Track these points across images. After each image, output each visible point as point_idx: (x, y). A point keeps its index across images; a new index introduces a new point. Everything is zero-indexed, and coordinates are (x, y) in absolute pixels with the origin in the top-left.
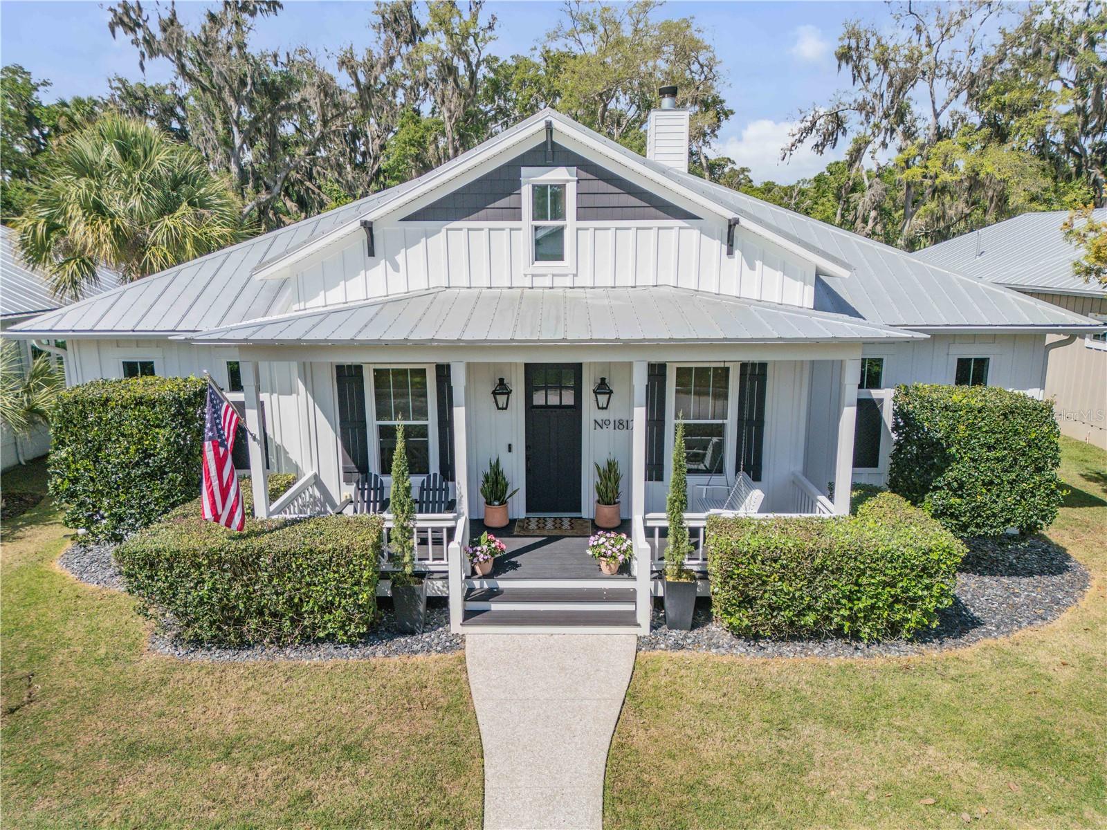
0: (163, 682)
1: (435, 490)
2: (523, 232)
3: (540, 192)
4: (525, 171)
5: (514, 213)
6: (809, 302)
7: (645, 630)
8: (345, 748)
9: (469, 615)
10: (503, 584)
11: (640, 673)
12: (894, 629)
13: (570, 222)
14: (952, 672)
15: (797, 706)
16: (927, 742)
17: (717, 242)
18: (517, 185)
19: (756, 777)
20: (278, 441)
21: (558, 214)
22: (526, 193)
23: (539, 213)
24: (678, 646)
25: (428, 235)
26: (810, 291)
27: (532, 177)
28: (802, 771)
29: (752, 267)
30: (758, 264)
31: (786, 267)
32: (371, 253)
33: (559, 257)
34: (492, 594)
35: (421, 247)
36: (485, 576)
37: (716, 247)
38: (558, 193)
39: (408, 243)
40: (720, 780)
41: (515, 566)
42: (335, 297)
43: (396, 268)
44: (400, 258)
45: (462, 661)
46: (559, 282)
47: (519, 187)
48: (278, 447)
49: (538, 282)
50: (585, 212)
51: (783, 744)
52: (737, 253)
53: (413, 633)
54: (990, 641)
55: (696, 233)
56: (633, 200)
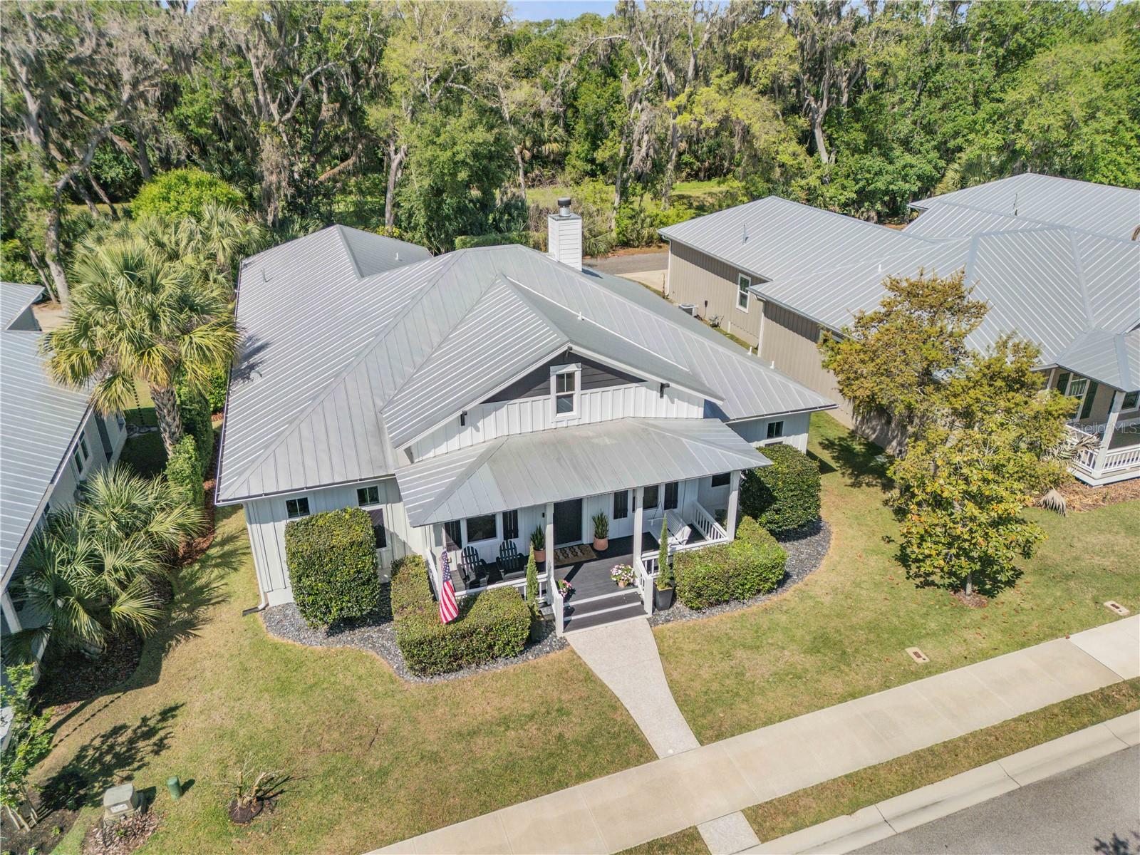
1: (508, 549)
2: (551, 400)
3: (560, 377)
4: (552, 368)
5: (547, 391)
6: (701, 415)
7: (651, 615)
8: (558, 710)
9: (566, 625)
11: (659, 641)
13: (577, 391)
14: (785, 608)
15: (730, 642)
16: (783, 648)
17: (655, 392)
18: (547, 377)
19: (728, 682)
20: (391, 530)
21: (571, 387)
22: (553, 380)
23: (560, 388)
24: (668, 619)
25: (496, 409)
26: (701, 410)
27: (555, 371)
28: (743, 675)
29: (673, 402)
30: (676, 400)
31: (690, 400)
32: (463, 424)
33: (571, 409)
34: (570, 611)
35: (493, 415)
37: (656, 394)
38: (570, 376)
39: (485, 415)
40: (715, 686)
41: (573, 591)
42: (442, 449)
43: (477, 429)
44: (480, 424)
45: (573, 652)
46: (571, 423)
47: (549, 376)
48: (392, 534)
49: (559, 425)
50: (585, 386)
51: (732, 663)
52: (665, 396)
53: (539, 642)
54: (795, 586)
55: (644, 389)
56: (611, 376)
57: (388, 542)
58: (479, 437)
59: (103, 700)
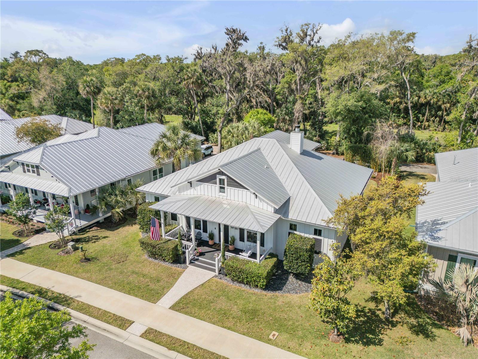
0: (143, 262)
1: (199, 234)
2: (218, 186)
3: (220, 180)
4: (217, 175)
5: (216, 183)
7: (217, 274)
8: (158, 280)
9: (191, 263)
10: (200, 258)
11: (208, 281)
12: (257, 286)
13: (226, 186)
15: (226, 294)
18: (215, 178)
19: (205, 302)
21: (224, 184)
22: (218, 180)
23: (220, 184)
24: (220, 279)
27: (219, 177)
28: (212, 303)
29: (261, 202)
31: (268, 203)
32: (191, 186)
33: (224, 192)
34: (197, 260)
35: (199, 186)
36: (197, 256)
37: (254, 197)
38: (223, 180)
39: (197, 186)
40: (200, 300)
41: (204, 255)
42: (185, 193)
43: (195, 190)
44: (196, 188)
45: (184, 271)
46: (224, 197)
47: (216, 178)
49: (220, 197)
50: (228, 185)
51: (215, 299)
52: (258, 200)
55: (249, 193)
56: (237, 184)
57: (178, 220)
58: (195, 192)
59: (104, 230)
